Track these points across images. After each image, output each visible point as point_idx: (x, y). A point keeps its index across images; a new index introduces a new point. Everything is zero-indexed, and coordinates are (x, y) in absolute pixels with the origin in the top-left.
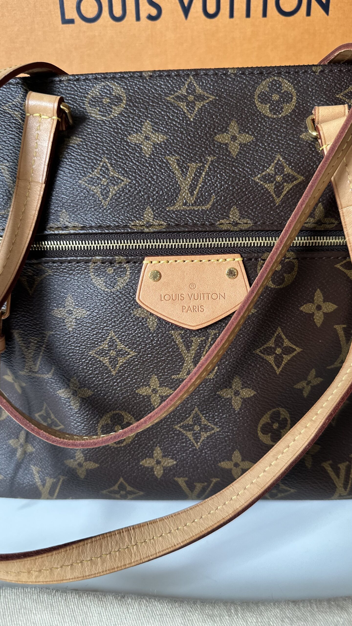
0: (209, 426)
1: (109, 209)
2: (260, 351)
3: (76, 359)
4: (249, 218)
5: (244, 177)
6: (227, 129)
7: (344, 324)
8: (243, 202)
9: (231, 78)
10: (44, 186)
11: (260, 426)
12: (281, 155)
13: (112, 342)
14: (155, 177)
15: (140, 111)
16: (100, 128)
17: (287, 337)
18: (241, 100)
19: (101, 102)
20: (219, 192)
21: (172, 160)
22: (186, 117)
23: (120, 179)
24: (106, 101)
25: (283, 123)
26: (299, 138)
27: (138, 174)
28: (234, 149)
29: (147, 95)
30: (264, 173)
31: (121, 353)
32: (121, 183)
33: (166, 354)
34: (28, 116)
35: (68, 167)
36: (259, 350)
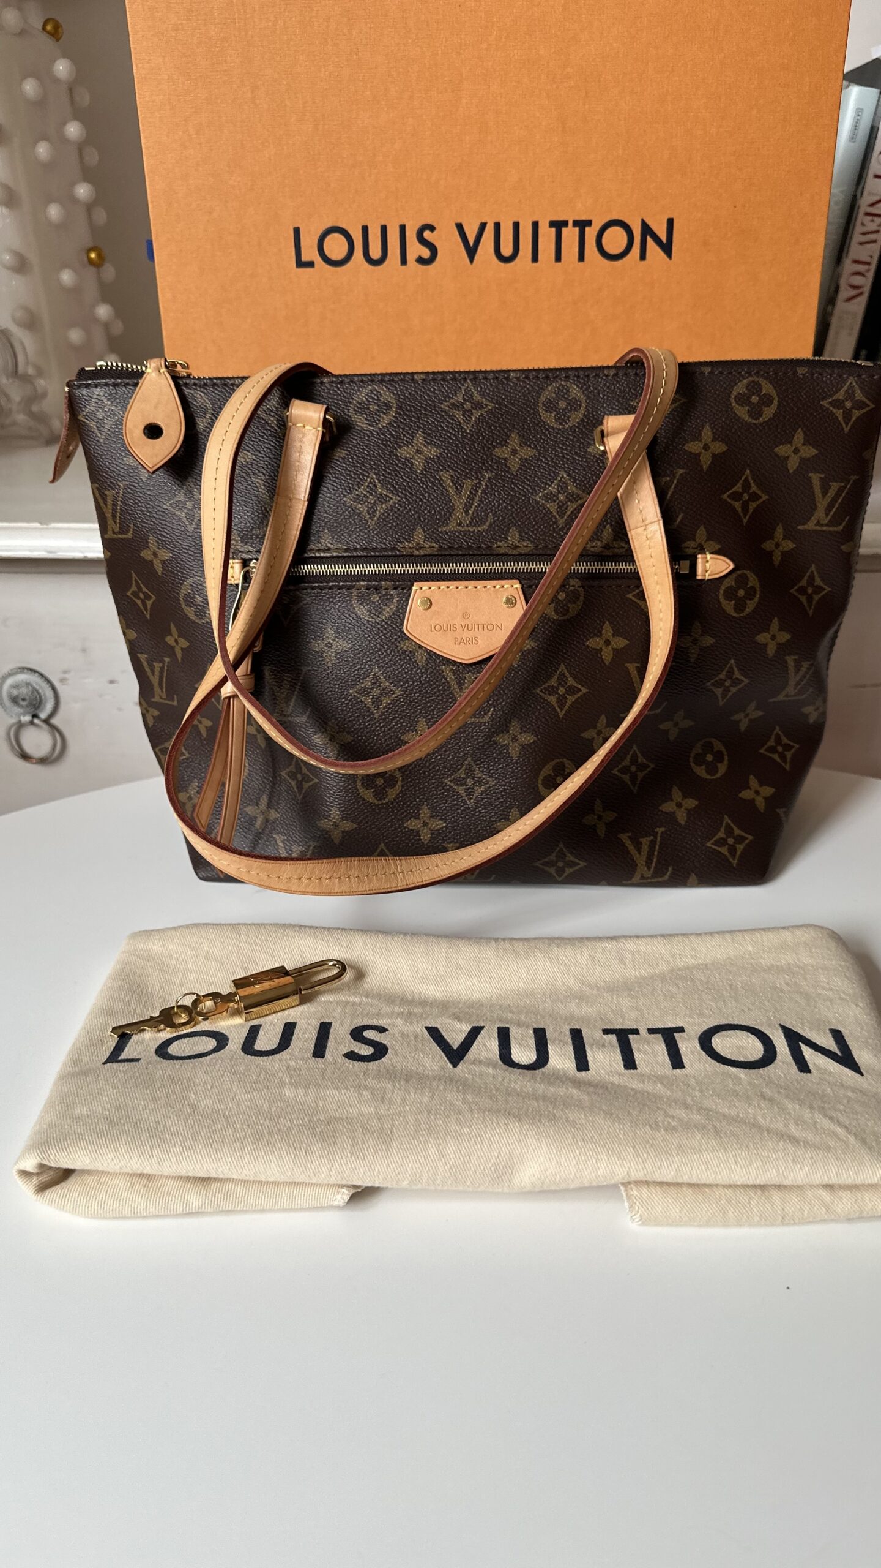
0: (484, 779)
1: (376, 529)
2: (541, 691)
3: (335, 700)
4: (529, 540)
5: (524, 496)
6: (506, 442)
7: (638, 663)
8: (523, 523)
9: (513, 383)
10: (306, 503)
11: (541, 778)
12: (565, 472)
13: (376, 681)
14: (427, 495)
15: (411, 421)
16: (367, 440)
17: (571, 674)
18: (523, 408)
19: (368, 408)
20: (496, 512)
21: (446, 476)
22: (462, 428)
23: (388, 496)
24: (373, 408)
25: (570, 435)
26: (586, 452)
27: (409, 492)
28: (514, 464)
29: (419, 402)
30: (546, 492)
31: (385, 692)
32: (389, 501)
33: (435, 693)
34: (290, 426)
35: (331, 482)
36: (539, 689)
